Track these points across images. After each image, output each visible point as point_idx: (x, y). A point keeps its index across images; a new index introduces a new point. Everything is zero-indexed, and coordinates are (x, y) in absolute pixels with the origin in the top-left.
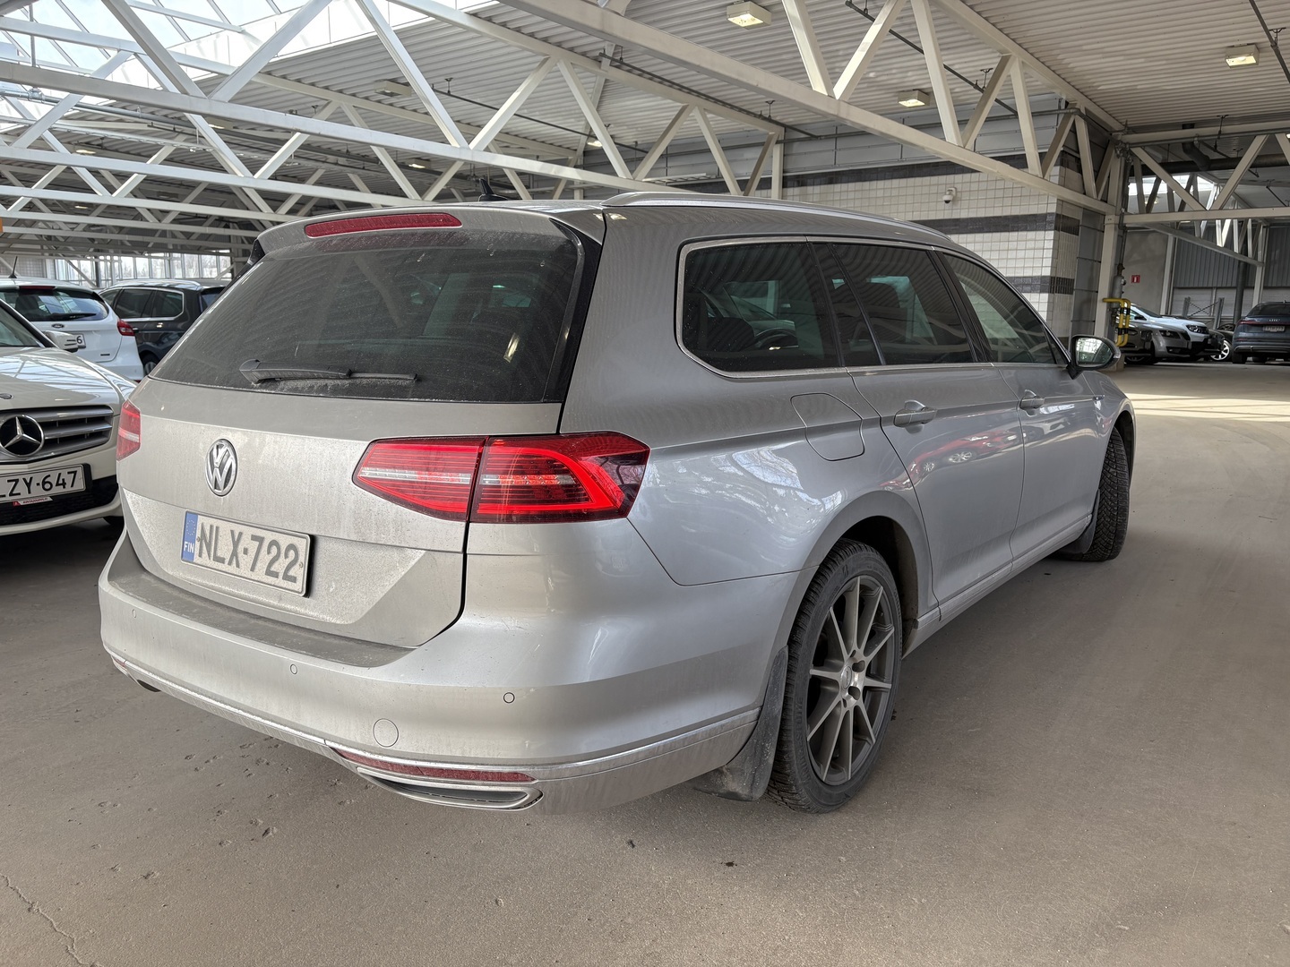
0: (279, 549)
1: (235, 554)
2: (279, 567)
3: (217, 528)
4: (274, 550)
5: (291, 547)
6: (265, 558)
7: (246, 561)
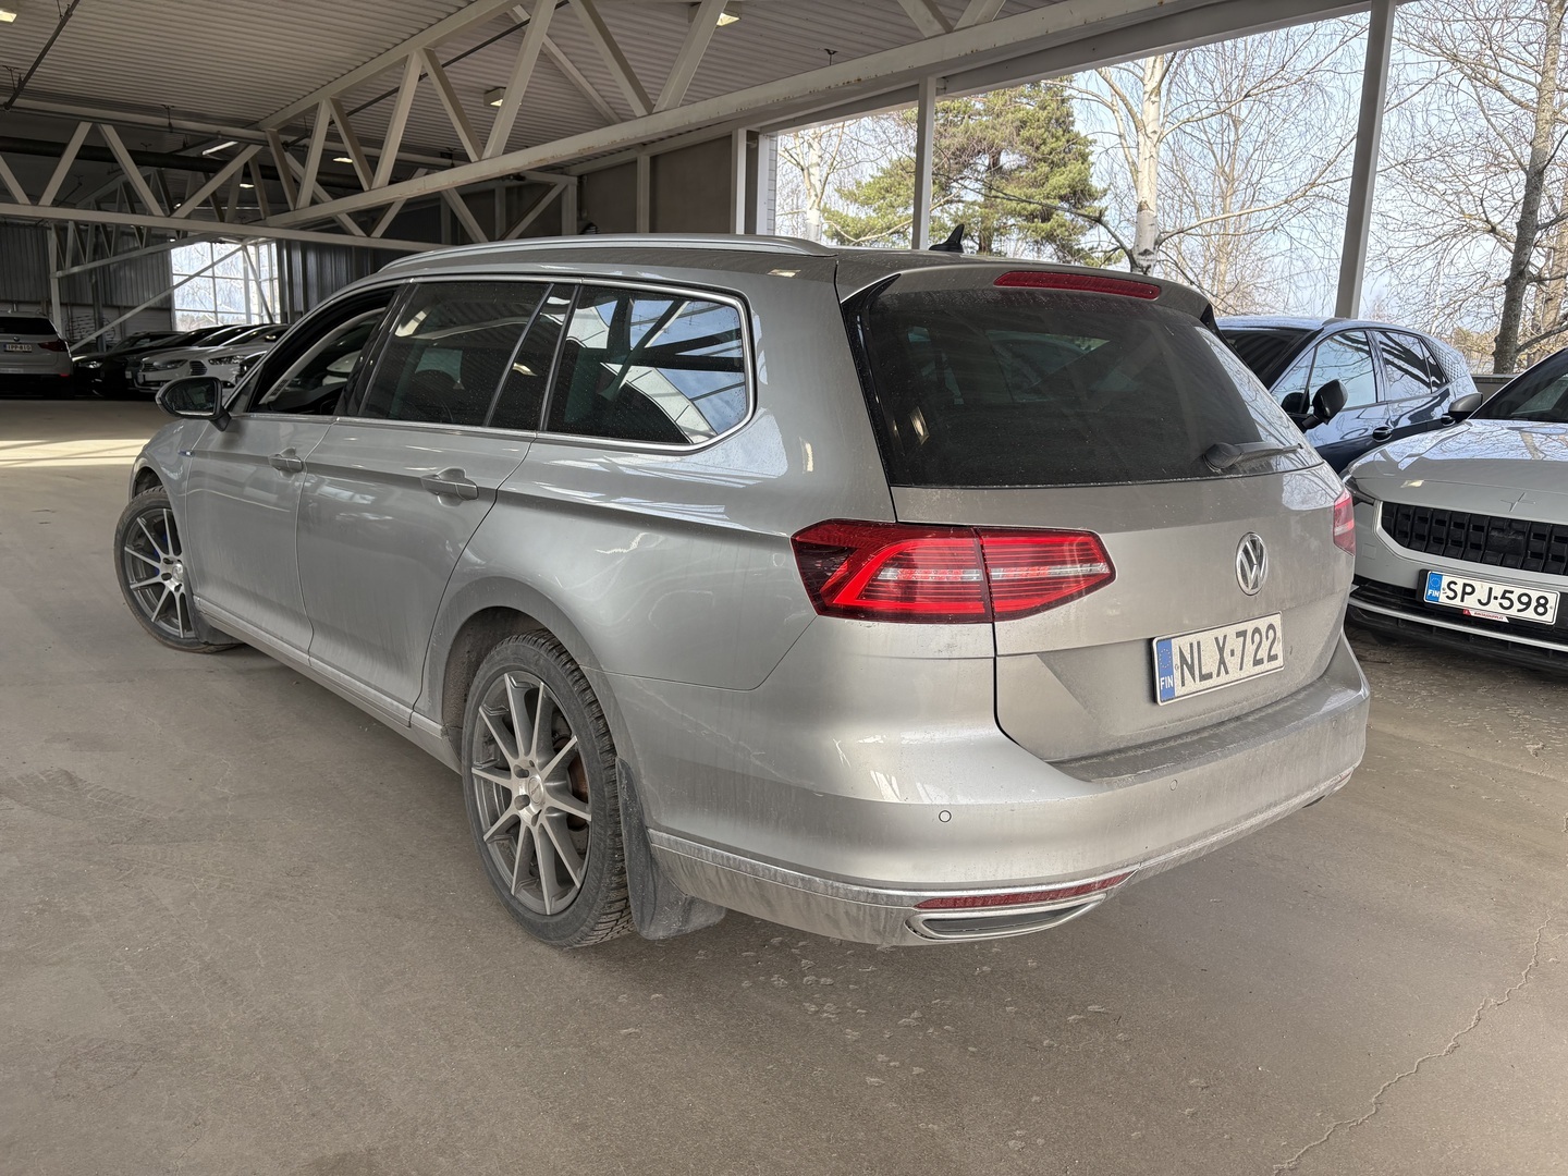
0: (1260, 635)
1: (1222, 662)
2: (1263, 654)
3: (1199, 643)
4: (1257, 636)
5: (1271, 627)
6: (1250, 648)
7: (1232, 662)
